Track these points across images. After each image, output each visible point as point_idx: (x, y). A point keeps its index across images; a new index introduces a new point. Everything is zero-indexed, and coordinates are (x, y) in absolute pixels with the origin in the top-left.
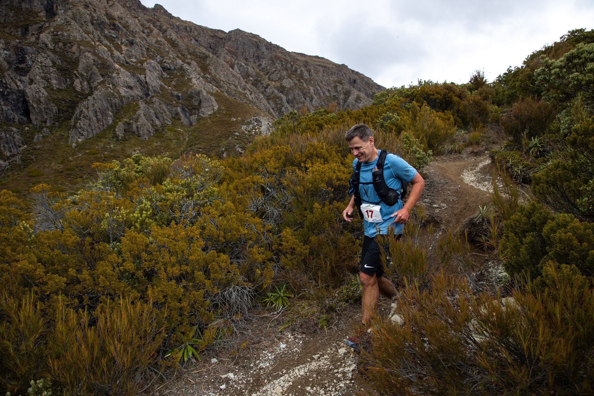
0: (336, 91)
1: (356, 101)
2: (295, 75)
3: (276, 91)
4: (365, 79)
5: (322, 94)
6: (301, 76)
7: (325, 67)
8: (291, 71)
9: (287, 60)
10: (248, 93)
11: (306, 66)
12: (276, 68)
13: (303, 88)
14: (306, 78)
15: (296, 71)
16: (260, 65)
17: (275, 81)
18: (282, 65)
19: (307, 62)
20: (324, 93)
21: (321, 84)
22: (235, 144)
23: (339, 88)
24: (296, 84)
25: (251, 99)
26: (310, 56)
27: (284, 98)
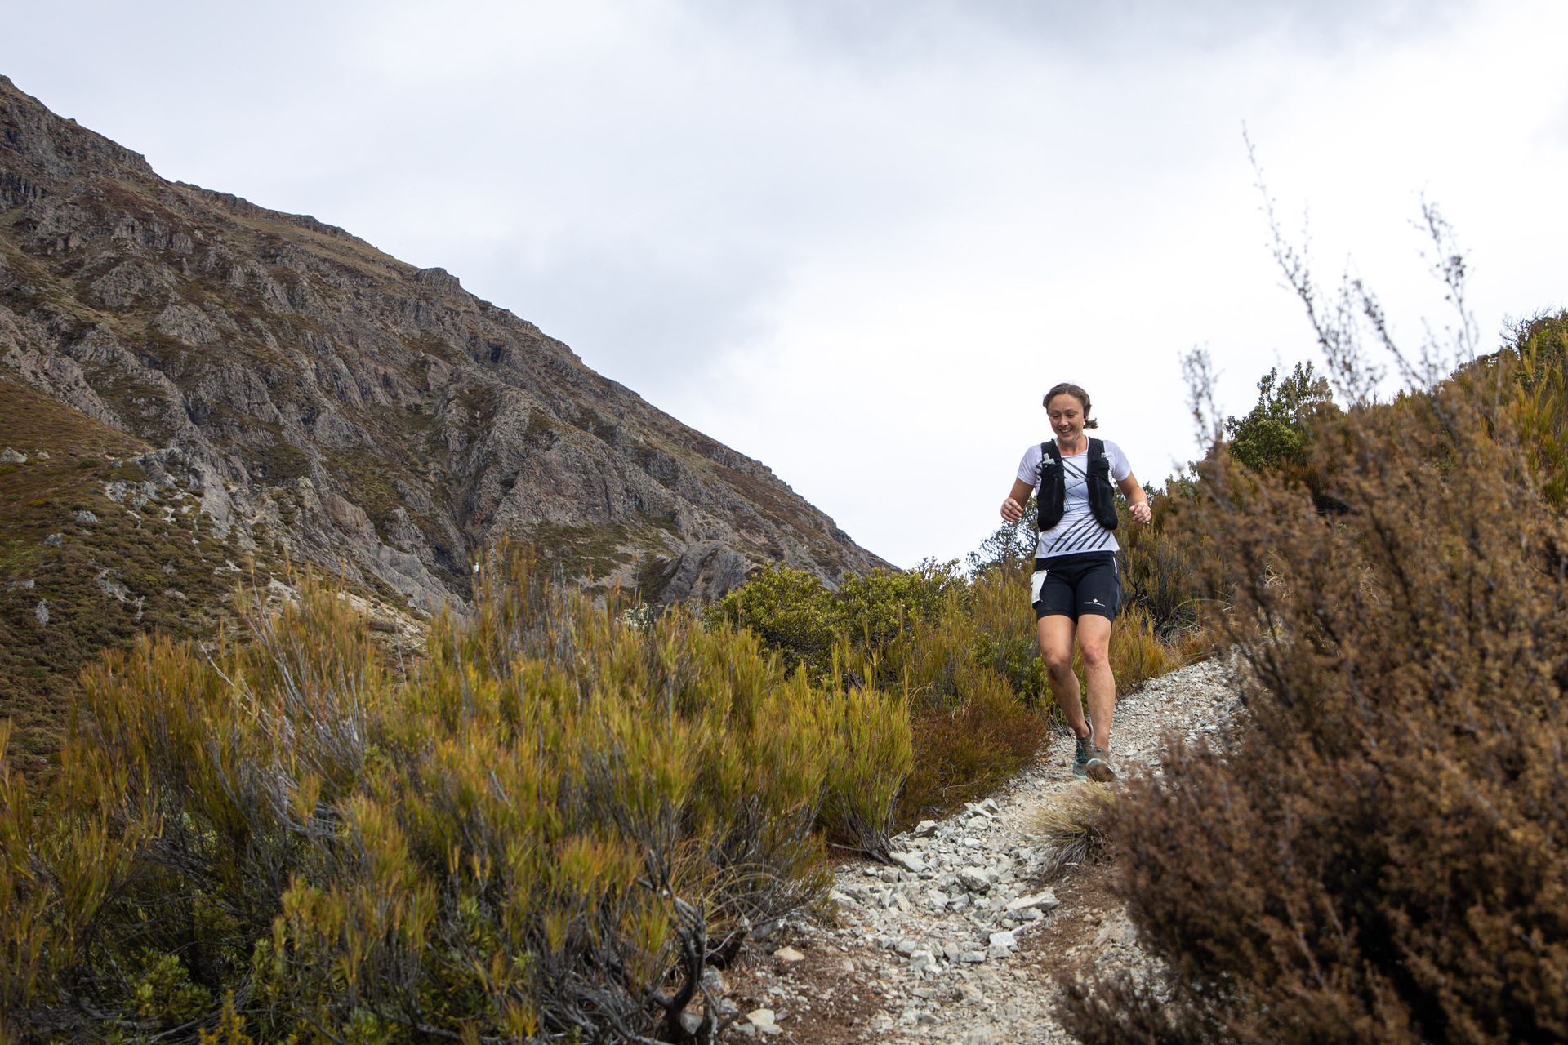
0: (424, 388)
1: (529, 438)
2: (219, 292)
3: (131, 360)
4: (544, 348)
5: (355, 395)
6: (251, 300)
7: (352, 272)
8: (199, 271)
9: (171, 217)
10: (15, 349)
11: (268, 257)
12: (118, 245)
13: (265, 356)
14: (277, 310)
15: (223, 271)
16: (25, 225)
17: (118, 310)
18: (150, 239)
19: (272, 238)
20: (365, 393)
21: (350, 349)
22: (91, 563)
23: (438, 374)
24: (228, 336)
25: (32, 379)
26: (274, 215)
27: (175, 396)
